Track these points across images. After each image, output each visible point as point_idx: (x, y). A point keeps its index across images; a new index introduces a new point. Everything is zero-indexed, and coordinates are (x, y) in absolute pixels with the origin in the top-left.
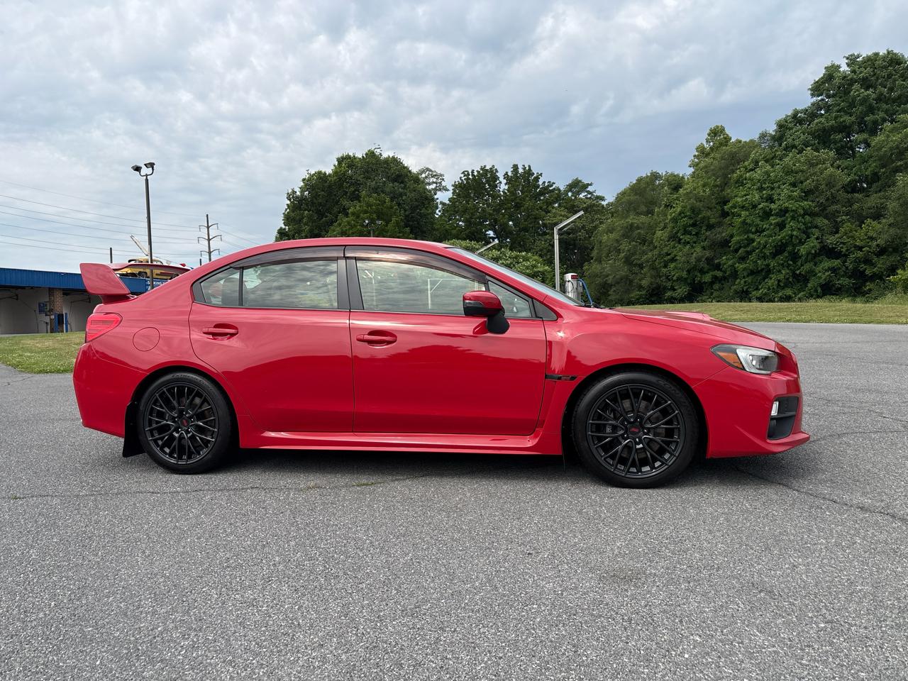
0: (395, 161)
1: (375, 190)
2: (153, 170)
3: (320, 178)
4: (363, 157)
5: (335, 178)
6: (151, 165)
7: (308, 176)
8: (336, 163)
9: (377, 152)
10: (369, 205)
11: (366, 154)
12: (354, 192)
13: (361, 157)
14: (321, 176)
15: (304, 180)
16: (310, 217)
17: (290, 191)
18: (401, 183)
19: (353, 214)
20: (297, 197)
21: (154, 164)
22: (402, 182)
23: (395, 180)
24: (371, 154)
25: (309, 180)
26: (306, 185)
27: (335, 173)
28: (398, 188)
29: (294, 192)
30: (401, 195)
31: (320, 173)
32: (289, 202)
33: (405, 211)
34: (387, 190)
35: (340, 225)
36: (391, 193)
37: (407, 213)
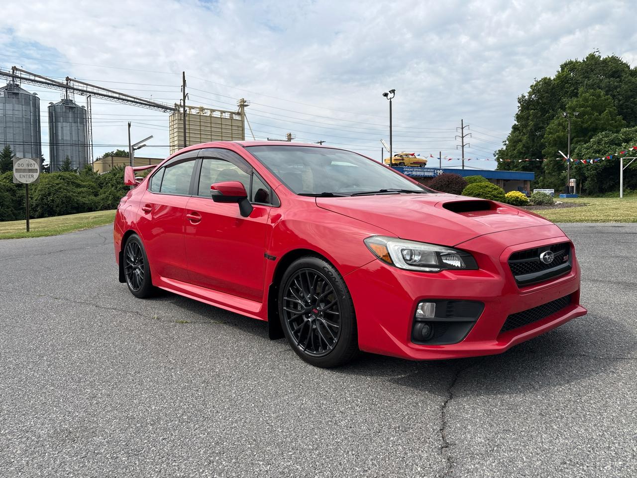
0: (614, 60)
1: (591, 86)
2: (394, 94)
3: (545, 83)
4: (584, 60)
5: (558, 81)
6: (393, 91)
7: (535, 83)
8: (560, 70)
9: (597, 54)
10: (586, 100)
11: (587, 58)
12: (574, 90)
13: (582, 61)
14: (546, 82)
15: (532, 86)
16: (535, 115)
17: (520, 96)
18: (617, 78)
19: (570, 108)
20: (526, 100)
21: (395, 90)
22: (619, 77)
23: (612, 76)
24: (592, 57)
25: (536, 85)
26: (533, 90)
27: (558, 77)
28: (614, 82)
29: (524, 97)
30: (616, 88)
31: (545, 79)
32: (519, 105)
33: (620, 101)
34: (603, 85)
35: (558, 118)
36: (607, 87)
37: (621, 102)
